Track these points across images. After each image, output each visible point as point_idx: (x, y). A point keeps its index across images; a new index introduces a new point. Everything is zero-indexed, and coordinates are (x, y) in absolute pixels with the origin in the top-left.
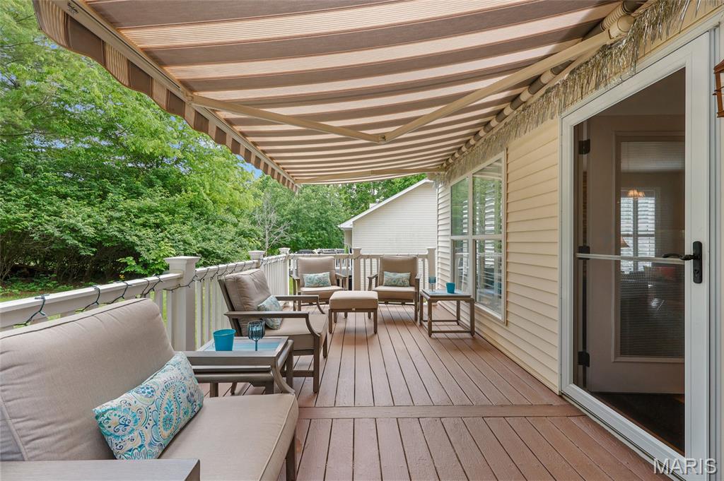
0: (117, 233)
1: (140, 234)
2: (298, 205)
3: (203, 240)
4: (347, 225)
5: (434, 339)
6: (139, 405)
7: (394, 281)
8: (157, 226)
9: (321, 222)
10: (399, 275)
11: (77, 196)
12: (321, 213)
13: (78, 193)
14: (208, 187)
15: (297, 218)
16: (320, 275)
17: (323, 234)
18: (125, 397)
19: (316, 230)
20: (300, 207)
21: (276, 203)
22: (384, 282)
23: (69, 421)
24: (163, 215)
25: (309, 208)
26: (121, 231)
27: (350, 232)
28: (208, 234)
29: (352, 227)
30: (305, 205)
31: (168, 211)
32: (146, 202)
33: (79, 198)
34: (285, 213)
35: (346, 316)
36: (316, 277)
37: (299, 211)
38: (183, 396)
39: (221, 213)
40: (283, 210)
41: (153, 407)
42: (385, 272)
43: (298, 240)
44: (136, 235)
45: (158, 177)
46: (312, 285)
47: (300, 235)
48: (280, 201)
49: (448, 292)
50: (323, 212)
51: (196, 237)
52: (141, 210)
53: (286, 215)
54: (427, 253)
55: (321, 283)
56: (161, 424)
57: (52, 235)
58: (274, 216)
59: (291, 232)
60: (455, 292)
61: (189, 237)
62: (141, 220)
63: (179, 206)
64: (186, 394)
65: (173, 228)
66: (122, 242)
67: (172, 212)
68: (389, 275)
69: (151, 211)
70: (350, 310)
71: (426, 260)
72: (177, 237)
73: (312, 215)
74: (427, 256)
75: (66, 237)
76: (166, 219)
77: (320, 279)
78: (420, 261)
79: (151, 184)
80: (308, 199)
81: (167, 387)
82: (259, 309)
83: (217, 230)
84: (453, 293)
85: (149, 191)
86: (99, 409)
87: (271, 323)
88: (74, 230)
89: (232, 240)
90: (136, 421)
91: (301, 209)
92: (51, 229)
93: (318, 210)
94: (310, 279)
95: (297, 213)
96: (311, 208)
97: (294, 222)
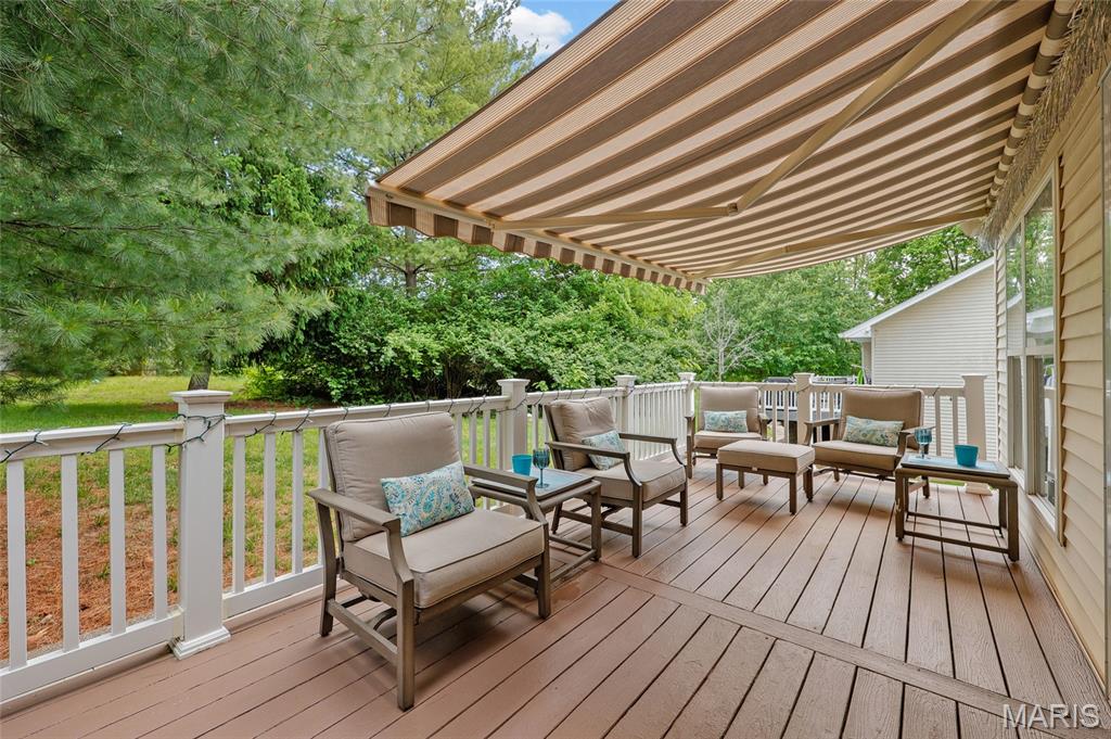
0: (532, 355)
1: (552, 355)
2: (776, 304)
3: (620, 362)
4: (859, 332)
5: (906, 546)
6: (408, 486)
7: (865, 435)
8: (570, 345)
9: (823, 328)
10: (875, 424)
11: (504, 317)
12: (821, 314)
13: (505, 314)
14: (628, 293)
15: (776, 324)
16: (730, 414)
17: (825, 350)
18: (404, 479)
19: (813, 343)
20: (780, 305)
22: (845, 435)
23: (370, 482)
24: (575, 332)
25: (801, 306)
26: (535, 352)
27: (868, 344)
28: (626, 354)
29: (869, 335)
30: (787, 302)
31: (582, 327)
32: (559, 318)
33: (506, 319)
34: (755, 318)
35: (766, 482)
36: (723, 418)
37: (779, 313)
38: (446, 493)
39: (647, 326)
40: (751, 314)
41: (418, 492)
42: (849, 417)
43: (776, 360)
44: (550, 357)
45: (574, 287)
46: (716, 428)
47: (780, 352)
48: (746, 298)
49: (959, 463)
50: (824, 310)
51: (610, 360)
52: (555, 328)
53: (756, 321)
54: (962, 385)
55: (730, 427)
56: (421, 506)
57: (483, 358)
58: (734, 325)
59: (766, 348)
60: (977, 465)
61: (603, 359)
62: (554, 339)
63: (593, 321)
64: (449, 493)
65: (584, 348)
66: (538, 365)
67: (585, 329)
68: (855, 424)
69: (564, 328)
70: (749, 470)
71: (962, 401)
72: (590, 358)
73: (804, 317)
74: (962, 392)
75: (494, 360)
76: (578, 336)
77: (728, 420)
78: (928, 403)
79: (566, 297)
80: (794, 290)
81: (434, 482)
82: (583, 443)
83: (638, 349)
84: (973, 465)
85: (564, 305)
86: (383, 480)
87: (596, 462)
88: (500, 353)
89: (658, 362)
90: (403, 496)
91: (782, 309)
92: (484, 353)
93: (816, 307)
94: (713, 419)
95: (774, 316)
96: (802, 306)
97: (770, 331)
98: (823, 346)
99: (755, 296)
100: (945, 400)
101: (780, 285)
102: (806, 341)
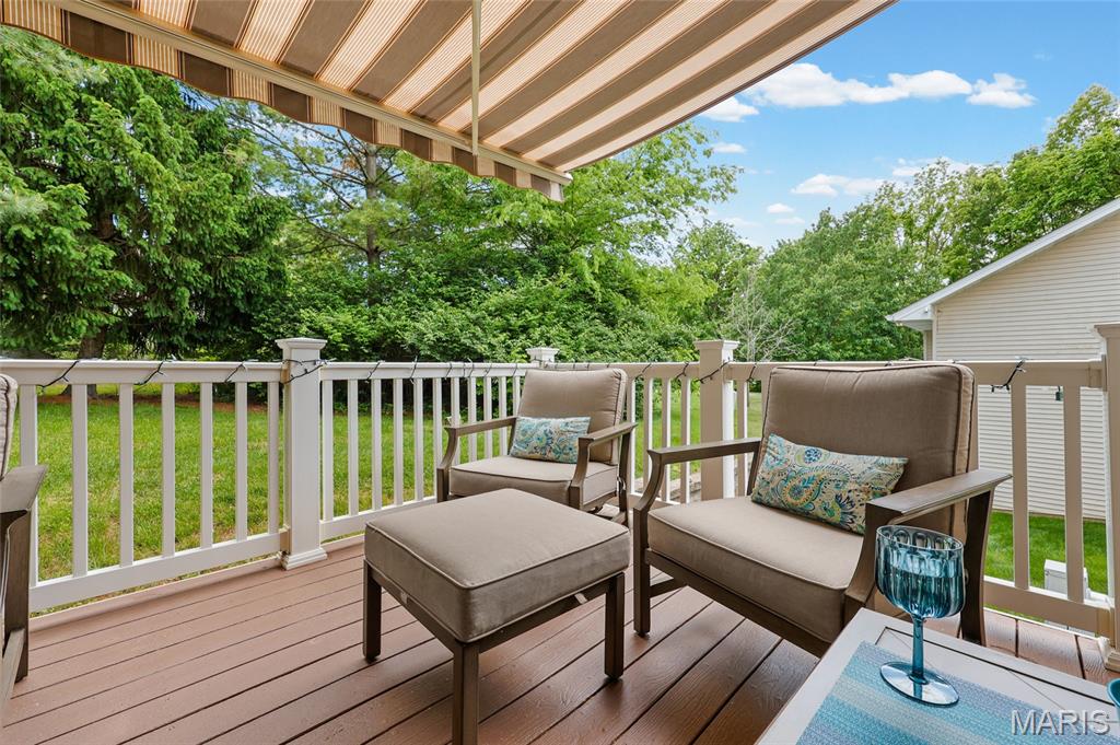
2: (822, 290)
7: (796, 491)
8: (524, 330)
12: (879, 301)
15: (822, 314)
16: (556, 423)
19: (868, 335)
20: (827, 291)
21: (781, 291)
24: (529, 313)
27: (929, 328)
31: (541, 307)
34: (796, 307)
37: (825, 300)
43: (821, 356)
48: (787, 285)
50: (882, 296)
54: (1095, 351)
58: (771, 316)
62: (498, 322)
69: (520, 308)
71: (1093, 401)
73: (857, 305)
74: (1094, 375)
76: (531, 318)
91: (829, 296)
93: (872, 294)
95: (820, 304)
96: (855, 293)
97: (814, 322)
98: (880, 339)
99: (798, 282)
100: (1041, 400)
101: (828, 267)
102: (859, 333)
